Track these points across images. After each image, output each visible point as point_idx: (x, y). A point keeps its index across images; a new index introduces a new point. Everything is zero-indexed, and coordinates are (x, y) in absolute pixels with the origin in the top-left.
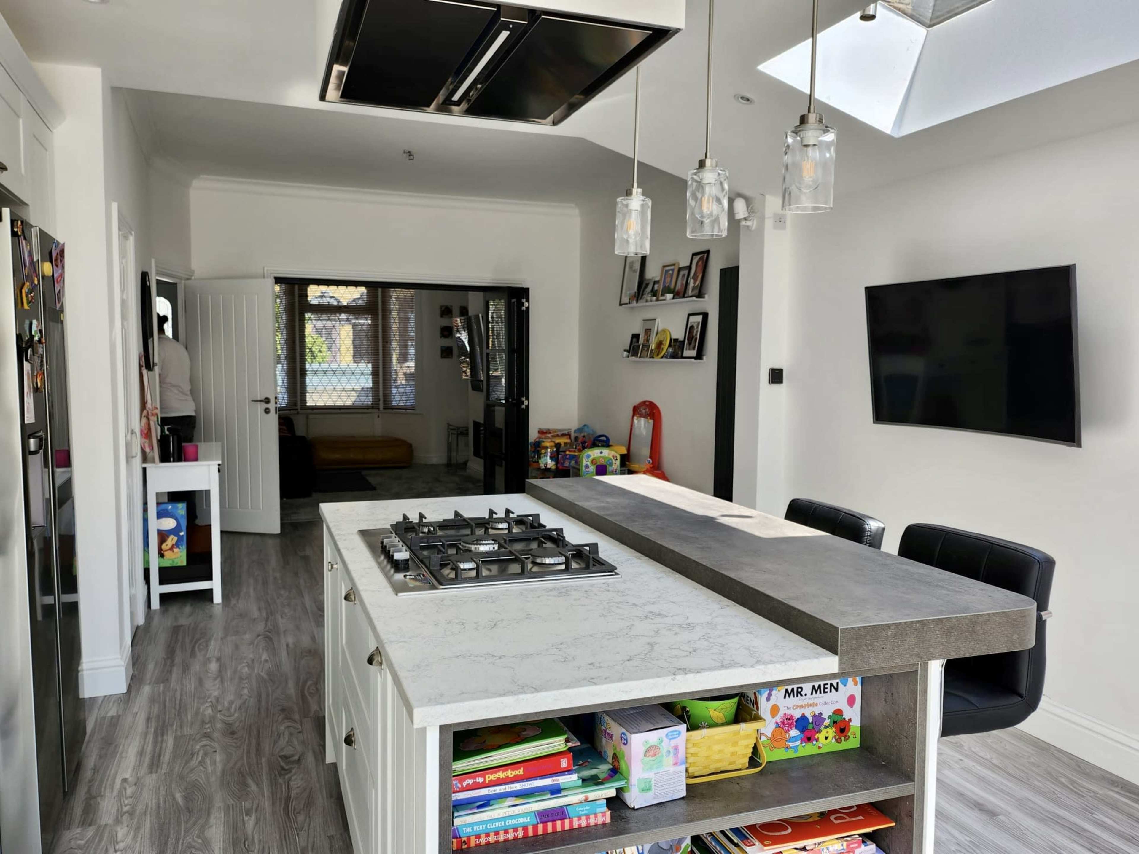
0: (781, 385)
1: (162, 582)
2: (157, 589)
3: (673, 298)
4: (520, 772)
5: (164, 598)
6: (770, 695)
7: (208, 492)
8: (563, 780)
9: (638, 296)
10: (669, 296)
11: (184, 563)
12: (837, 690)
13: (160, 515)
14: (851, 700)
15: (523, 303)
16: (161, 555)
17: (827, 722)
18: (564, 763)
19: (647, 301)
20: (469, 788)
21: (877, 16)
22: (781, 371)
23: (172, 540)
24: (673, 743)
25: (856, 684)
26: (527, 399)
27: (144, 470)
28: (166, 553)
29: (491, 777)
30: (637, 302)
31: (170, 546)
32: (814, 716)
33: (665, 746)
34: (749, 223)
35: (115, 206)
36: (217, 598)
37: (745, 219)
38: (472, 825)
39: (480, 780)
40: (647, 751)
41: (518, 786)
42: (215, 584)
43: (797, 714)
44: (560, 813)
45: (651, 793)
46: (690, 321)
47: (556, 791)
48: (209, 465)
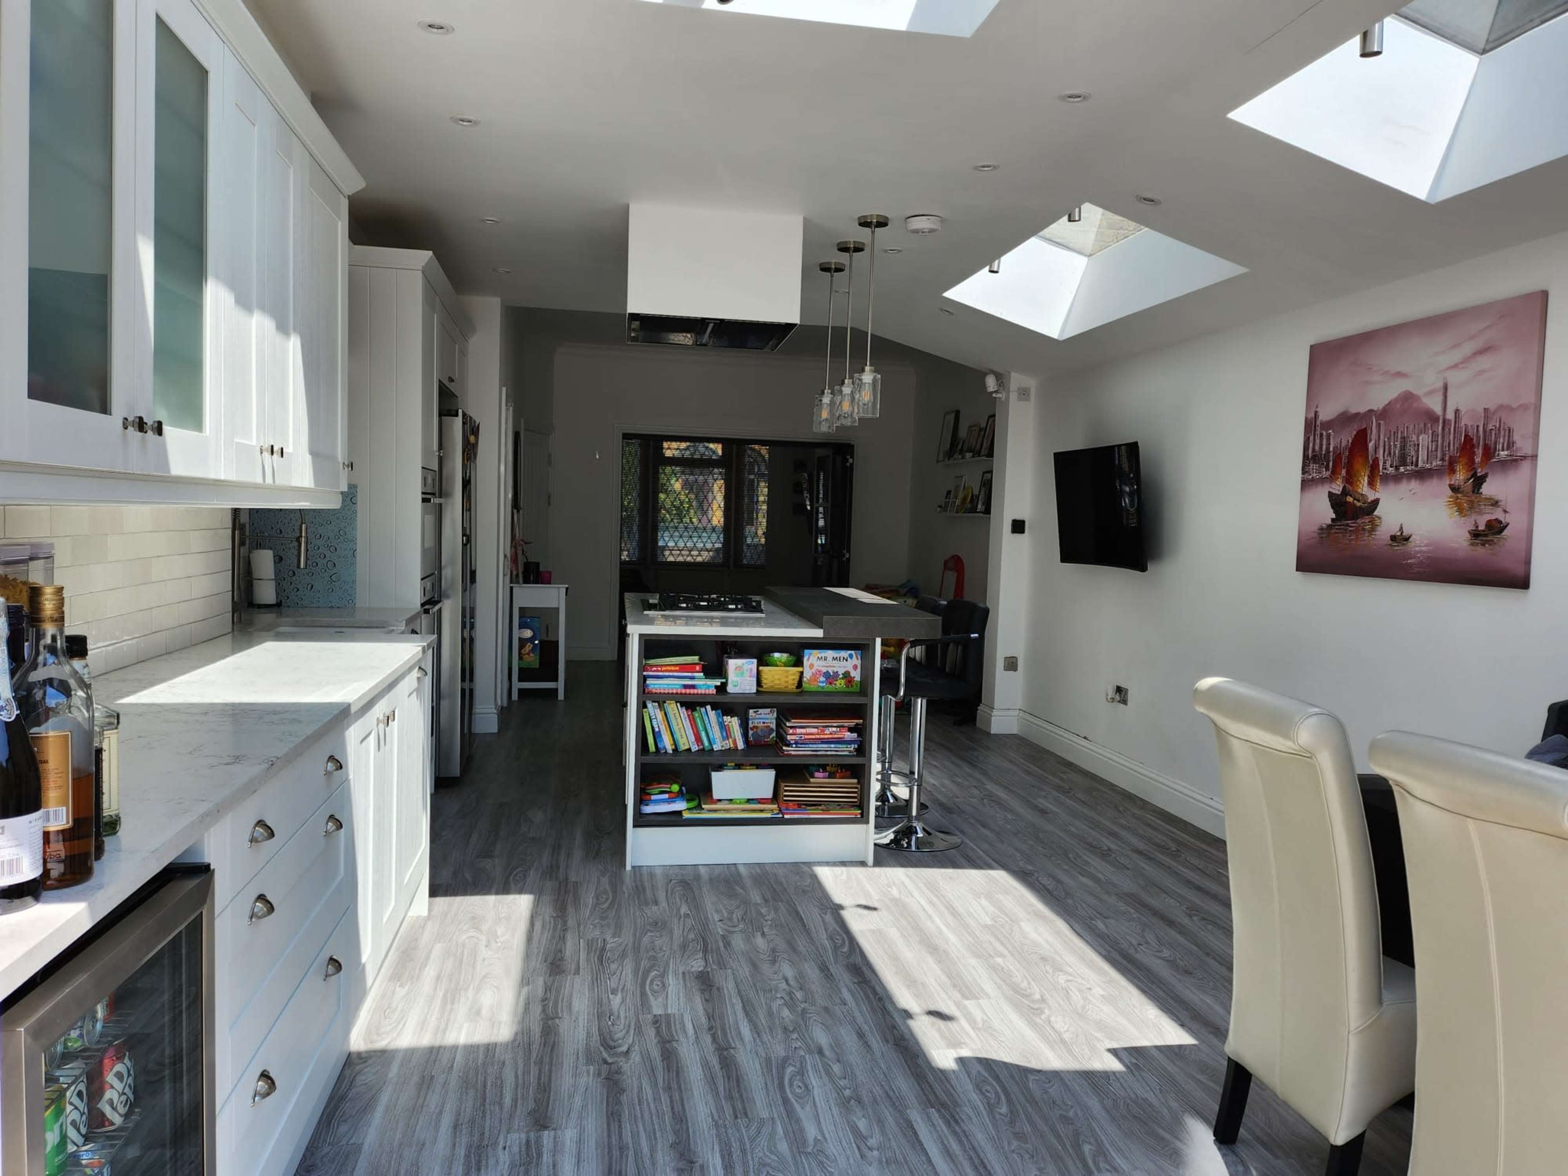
0: (1024, 535)
1: (521, 679)
2: (517, 685)
3: (973, 457)
4: (678, 668)
5: (521, 691)
6: (809, 658)
7: (557, 610)
8: (696, 674)
9: (950, 454)
10: (968, 455)
11: (537, 666)
12: (847, 660)
13: (522, 626)
14: (855, 667)
15: (848, 460)
16: (521, 658)
17: (841, 676)
18: (698, 668)
19: (955, 459)
20: (654, 671)
21: (1000, 271)
22: (1023, 522)
23: (529, 647)
24: (750, 667)
25: (858, 659)
26: (849, 551)
27: (511, 588)
28: (525, 657)
29: (664, 669)
30: (949, 459)
31: (527, 651)
32: (834, 672)
33: (746, 667)
34: (999, 395)
35: (504, 389)
36: (561, 696)
37: (996, 392)
38: (654, 685)
39: (660, 669)
40: (737, 668)
41: (676, 674)
42: (560, 685)
43: (824, 670)
44: (693, 687)
45: (738, 687)
46: (984, 478)
47: (692, 678)
48: (559, 588)
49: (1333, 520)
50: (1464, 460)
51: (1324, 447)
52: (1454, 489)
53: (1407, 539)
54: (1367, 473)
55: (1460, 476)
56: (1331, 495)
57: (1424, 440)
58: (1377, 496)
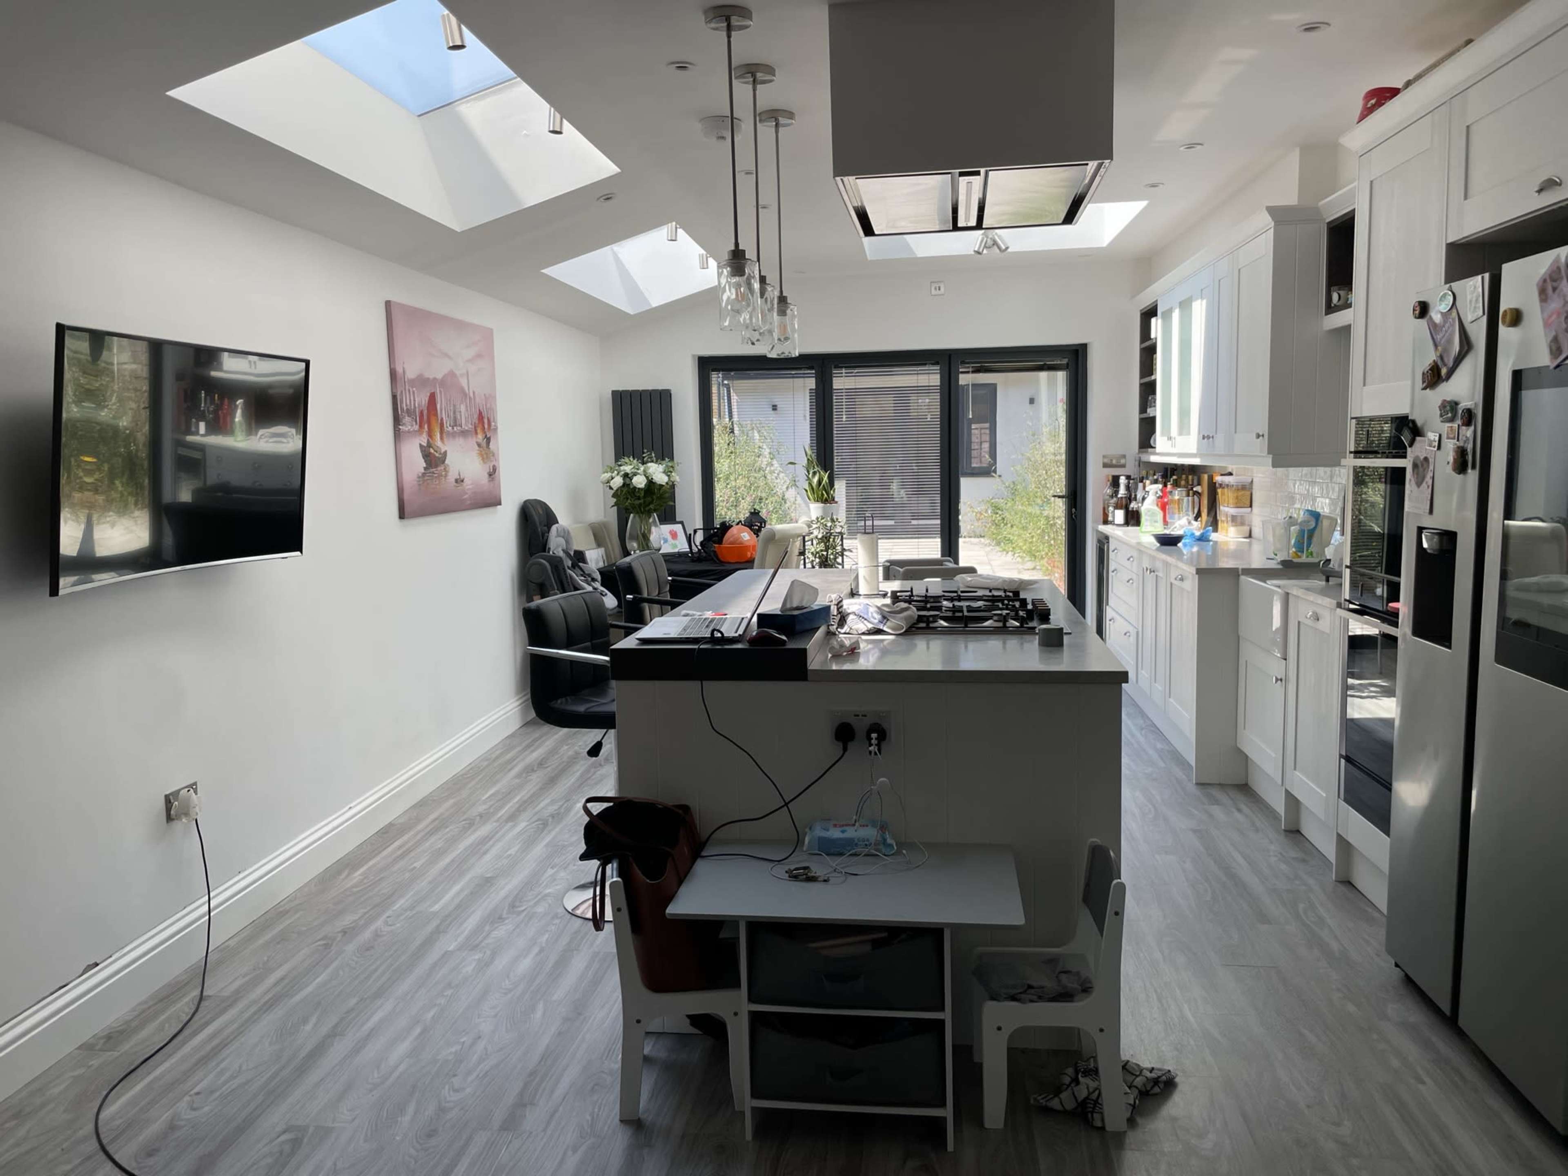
49: (425, 469)
50: (480, 425)
51: (412, 404)
52: (479, 445)
53: (462, 481)
54: (439, 430)
55: (480, 437)
56: (421, 446)
57: (463, 408)
58: (446, 448)
